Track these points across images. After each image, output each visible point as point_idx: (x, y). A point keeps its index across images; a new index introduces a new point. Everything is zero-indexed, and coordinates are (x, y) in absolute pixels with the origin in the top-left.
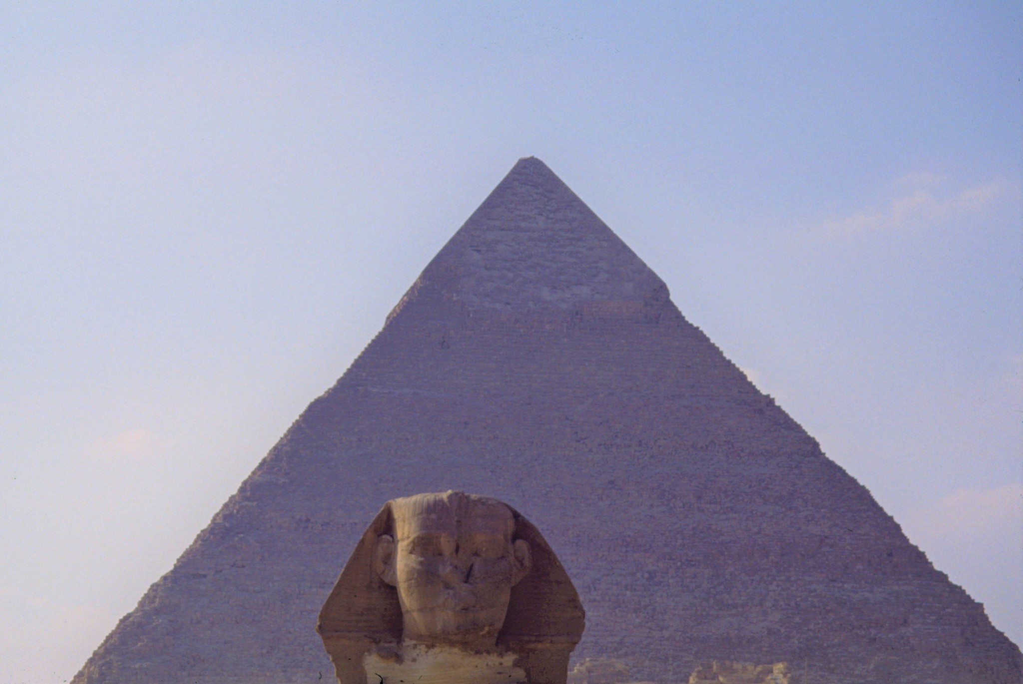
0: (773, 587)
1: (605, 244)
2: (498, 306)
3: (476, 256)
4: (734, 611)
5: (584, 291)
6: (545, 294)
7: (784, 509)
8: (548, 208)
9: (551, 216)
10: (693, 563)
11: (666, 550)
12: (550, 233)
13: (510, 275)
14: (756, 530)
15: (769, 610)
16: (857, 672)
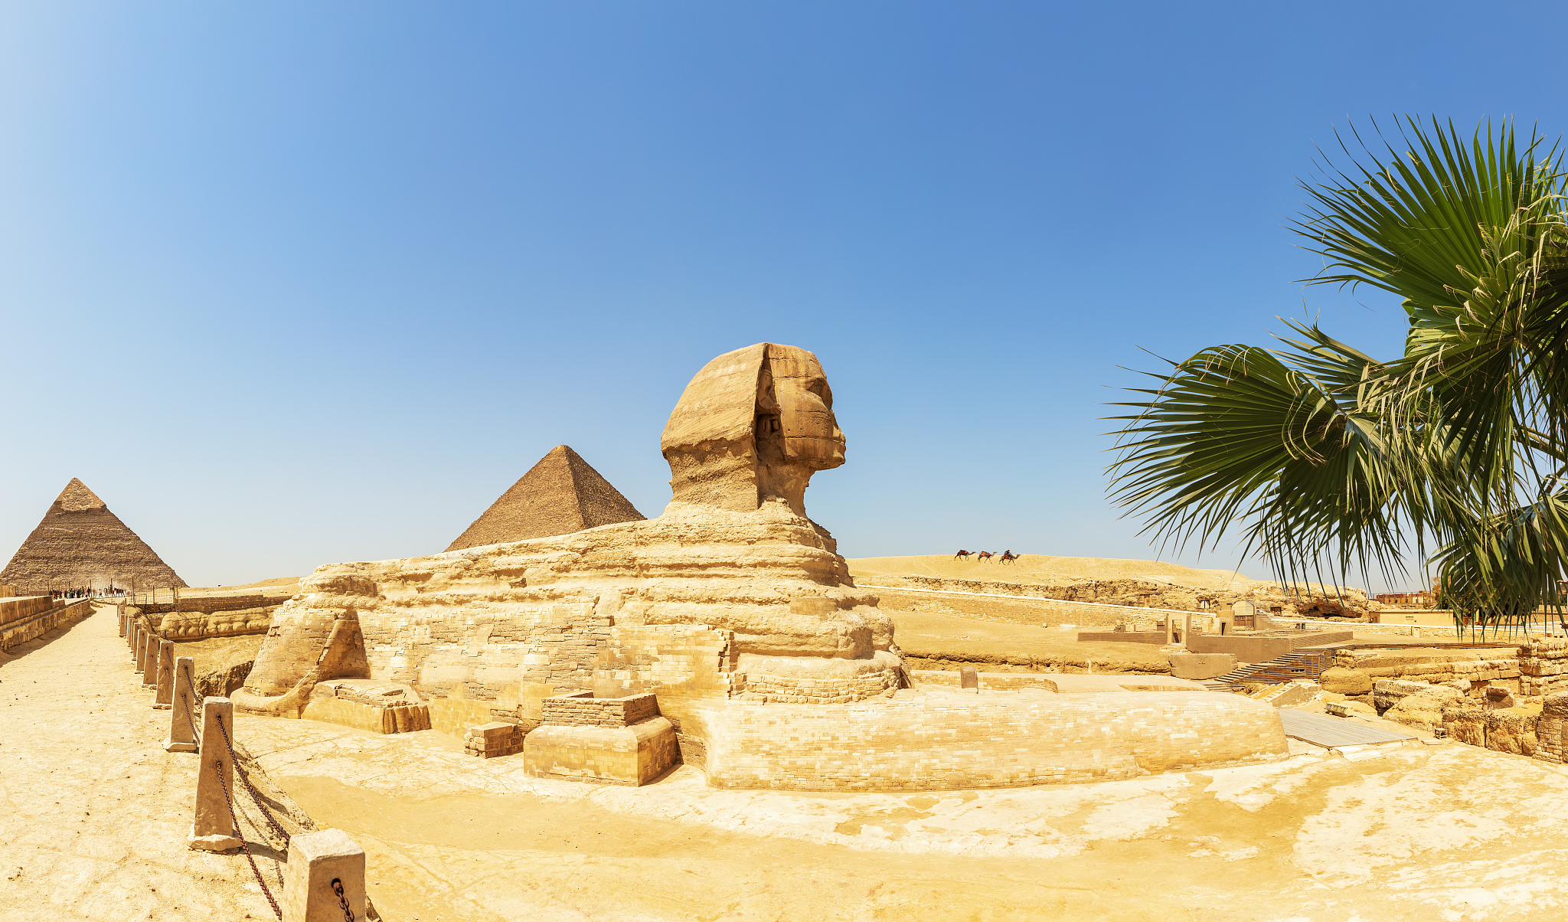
2: (71, 509)
6: (81, 506)
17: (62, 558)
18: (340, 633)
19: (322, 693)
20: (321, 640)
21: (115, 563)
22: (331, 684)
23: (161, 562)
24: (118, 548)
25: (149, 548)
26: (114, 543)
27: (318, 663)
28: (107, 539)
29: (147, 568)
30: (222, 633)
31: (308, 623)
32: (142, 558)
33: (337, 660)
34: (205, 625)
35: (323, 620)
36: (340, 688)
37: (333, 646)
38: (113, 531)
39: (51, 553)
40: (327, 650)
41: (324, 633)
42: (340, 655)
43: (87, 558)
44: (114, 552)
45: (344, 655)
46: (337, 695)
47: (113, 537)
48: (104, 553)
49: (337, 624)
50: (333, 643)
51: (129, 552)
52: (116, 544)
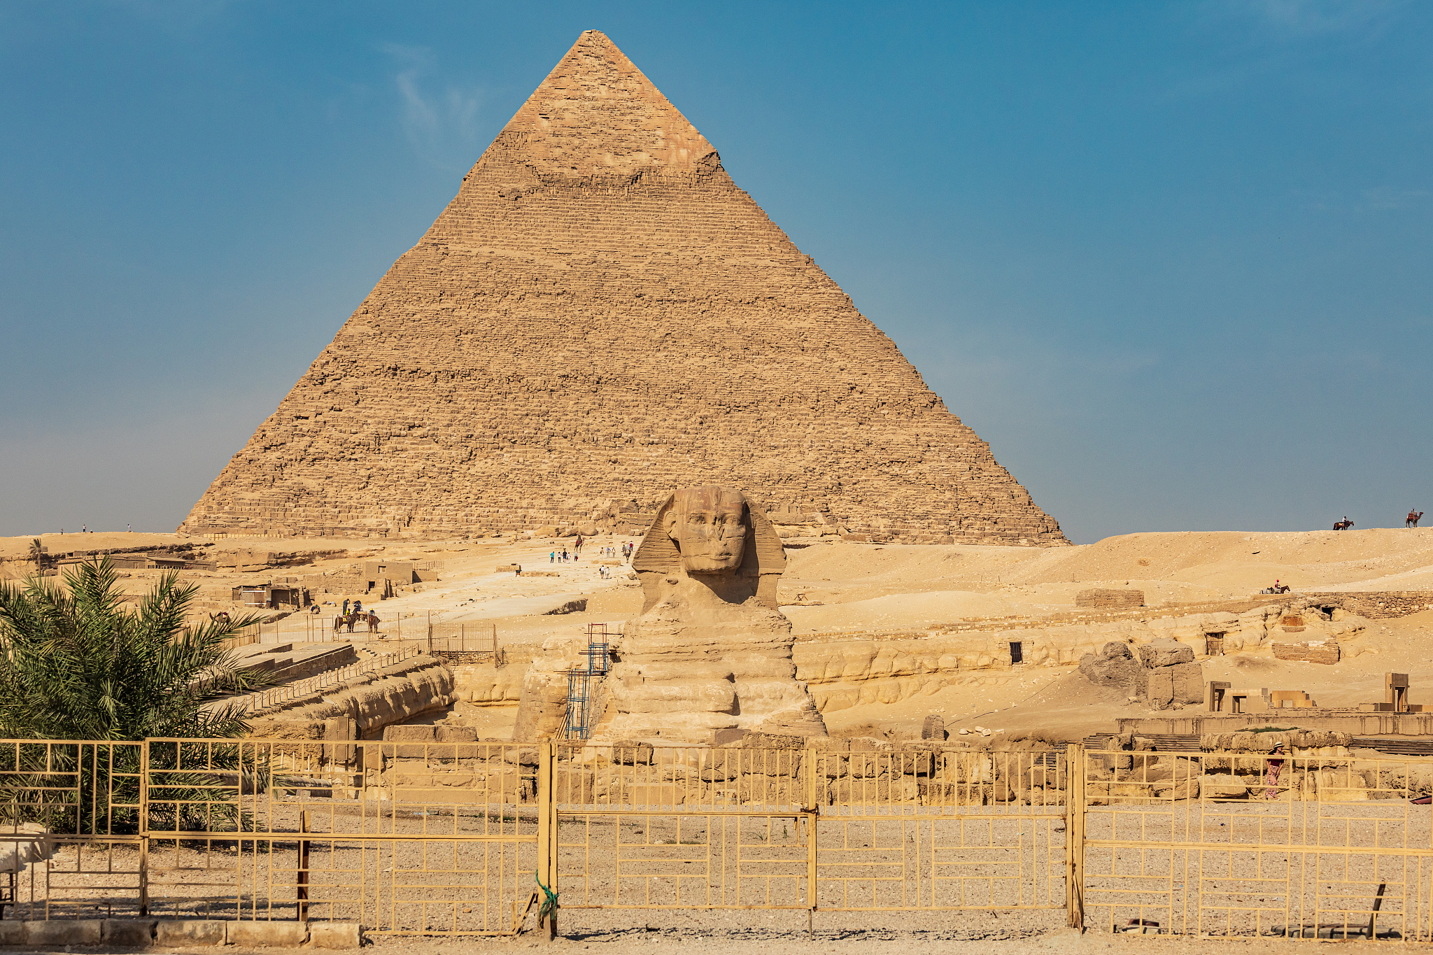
0: (810, 430)
1: (662, 113)
2: (566, 171)
3: (545, 123)
4: (776, 452)
5: (643, 158)
6: (608, 159)
7: (821, 360)
8: (610, 78)
9: (613, 86)
10: (740, 409)
11: (717, 396)
12: (612, 102)
13: (576, 142)
14: (795, 379)
15: (807, 451)
16: (880, 505)
17: (517, 378)
21: (738, 407)
24: (753, 343)
26: (737, 322)
28: (705, 304)
29: (874, 432)
38: (740, 269)
39: (472, 356)
43: (619, 381)
44: (735, 359)
47: (737, 296)
48: (695, 362)
51: (800, 359)
52: (750, 324)
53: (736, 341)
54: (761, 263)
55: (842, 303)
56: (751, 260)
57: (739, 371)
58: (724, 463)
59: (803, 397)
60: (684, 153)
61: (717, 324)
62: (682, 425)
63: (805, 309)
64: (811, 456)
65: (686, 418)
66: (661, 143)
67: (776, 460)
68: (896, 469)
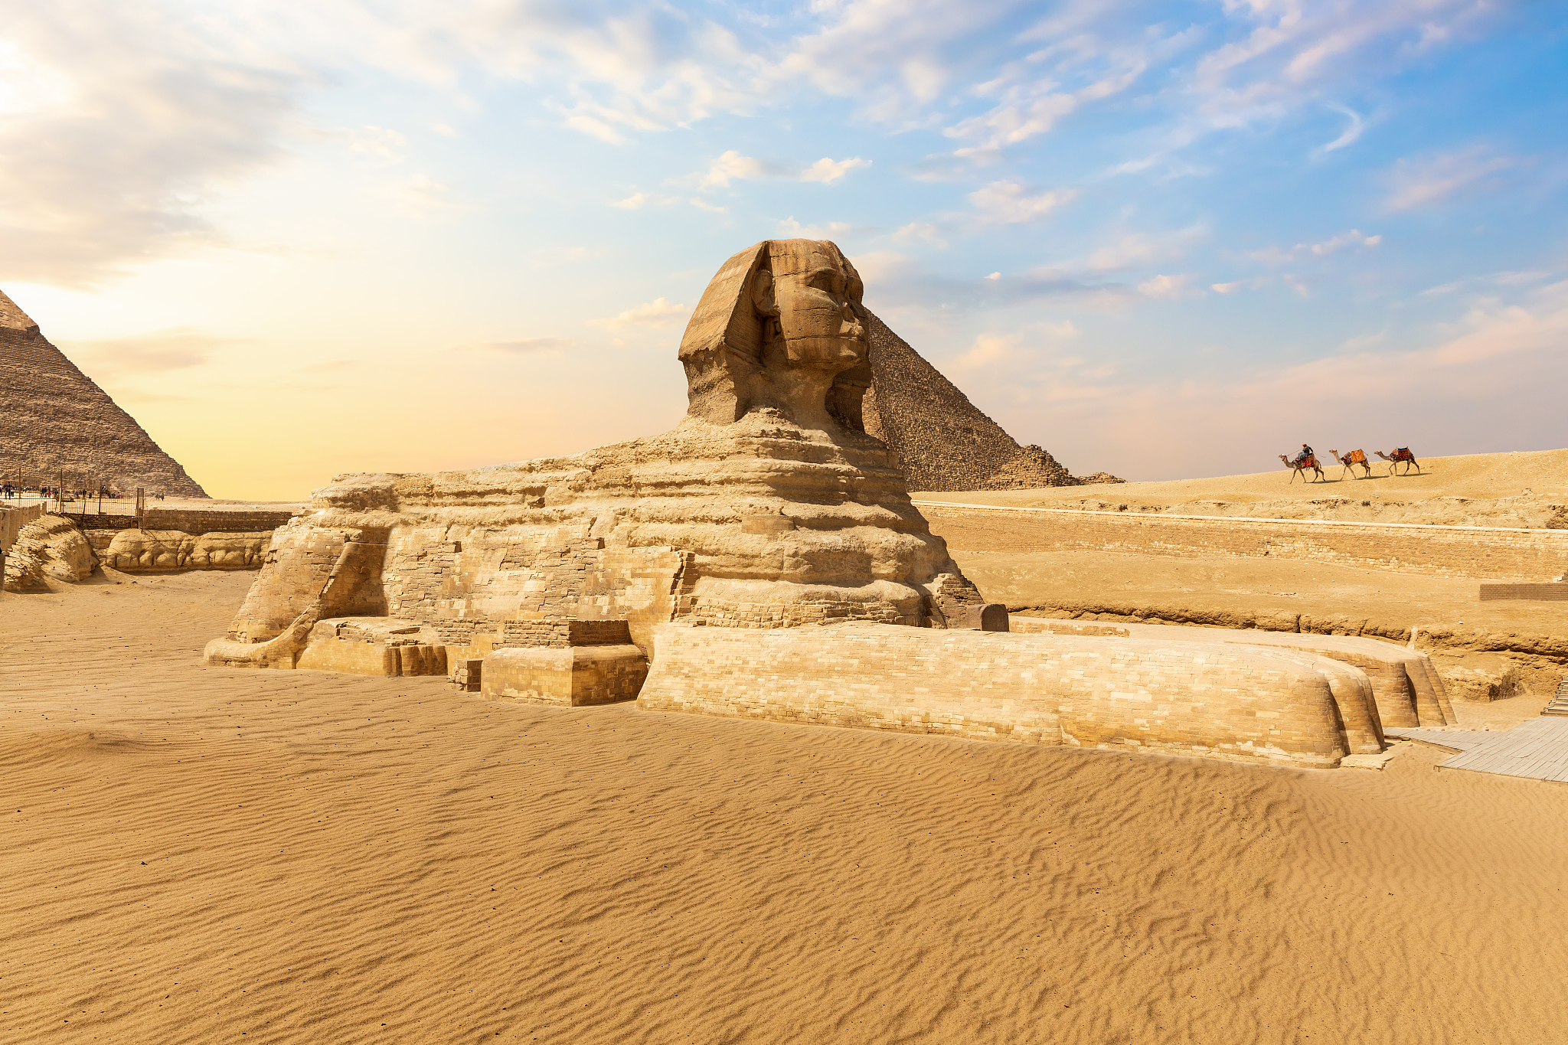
0: (91, 454)
11: (39, 435)
18: (350, 558)
19: (322, 633)
20: (325, 567)
21: (51, 440)
22: (334, 622)
23: (155, 448)
24: (59, 413)
25: (132, 421)
26: (51, 402)
27: (320, 596)
28: (35, 393)
29: (124, 457)
30: (216, 564)
31: (311, 545)
32: (113, 438)
33: (346, 592)
34: (189, 550)
35: (330, 542)
36: (343, 626)
37: (340, 575)
38: (51, 379)
40: (333, 580)
41: (330, 558)
42: (350, 587)
44: (50, 420)
45: (357, 587)
46: (338, 634)
47: (48, 390)
48: (26, 418)
49: (347, 547)
50: (341, 571)
51: (85, 422)
52: (57, 404)
53: (51, 411)
54: (63, 378)
55: (106, 400)
56: (58, 376)
57: (51, 425)
58: (43, 466)
59: (87, 440)
60: (19, 324)
61: (39, 402)
62: (19, 446)
63: (88, 400)
64: (92, 465)
65: (22, 443)
66: (6, 317)
67: (73, 466)
68: (136, 474)
